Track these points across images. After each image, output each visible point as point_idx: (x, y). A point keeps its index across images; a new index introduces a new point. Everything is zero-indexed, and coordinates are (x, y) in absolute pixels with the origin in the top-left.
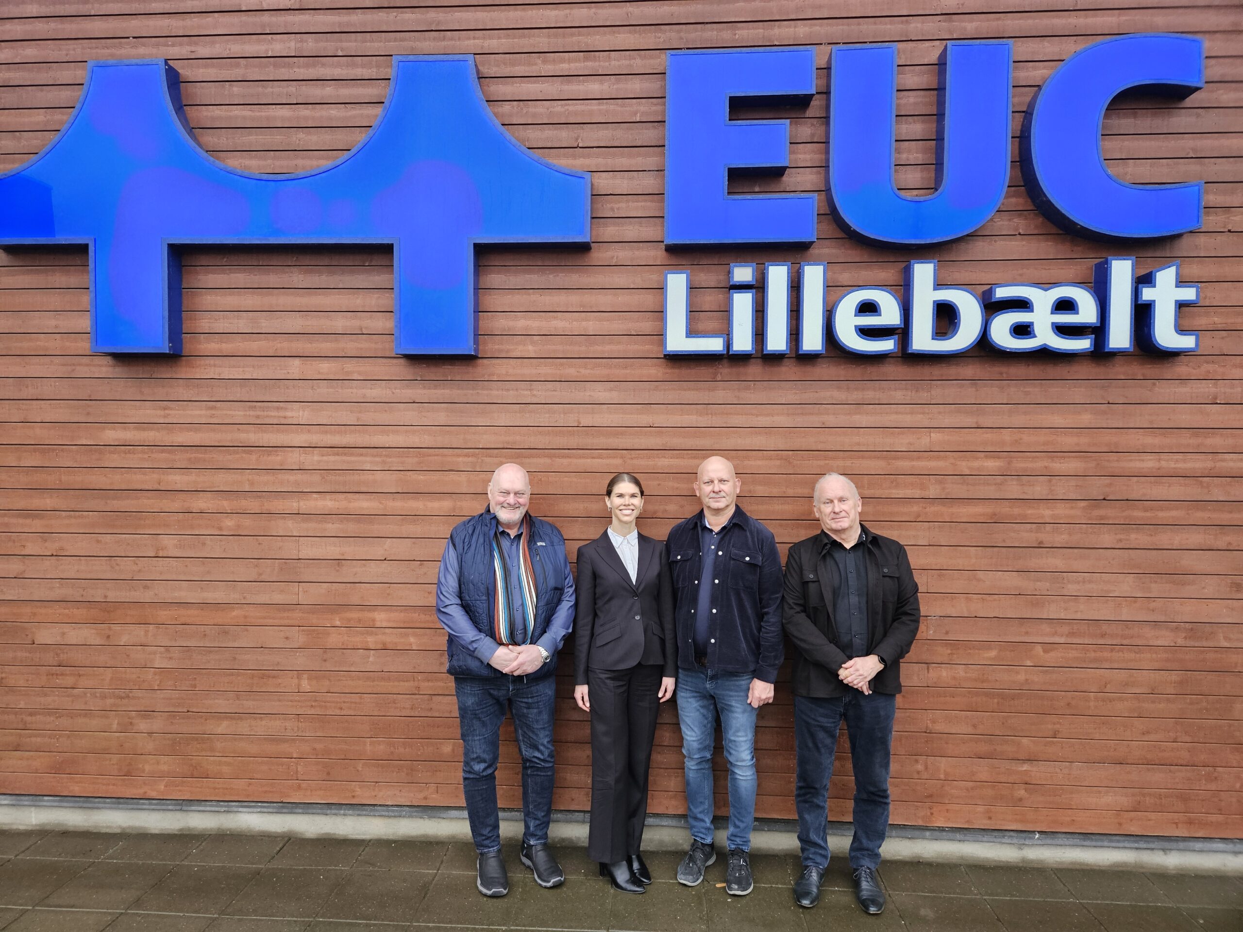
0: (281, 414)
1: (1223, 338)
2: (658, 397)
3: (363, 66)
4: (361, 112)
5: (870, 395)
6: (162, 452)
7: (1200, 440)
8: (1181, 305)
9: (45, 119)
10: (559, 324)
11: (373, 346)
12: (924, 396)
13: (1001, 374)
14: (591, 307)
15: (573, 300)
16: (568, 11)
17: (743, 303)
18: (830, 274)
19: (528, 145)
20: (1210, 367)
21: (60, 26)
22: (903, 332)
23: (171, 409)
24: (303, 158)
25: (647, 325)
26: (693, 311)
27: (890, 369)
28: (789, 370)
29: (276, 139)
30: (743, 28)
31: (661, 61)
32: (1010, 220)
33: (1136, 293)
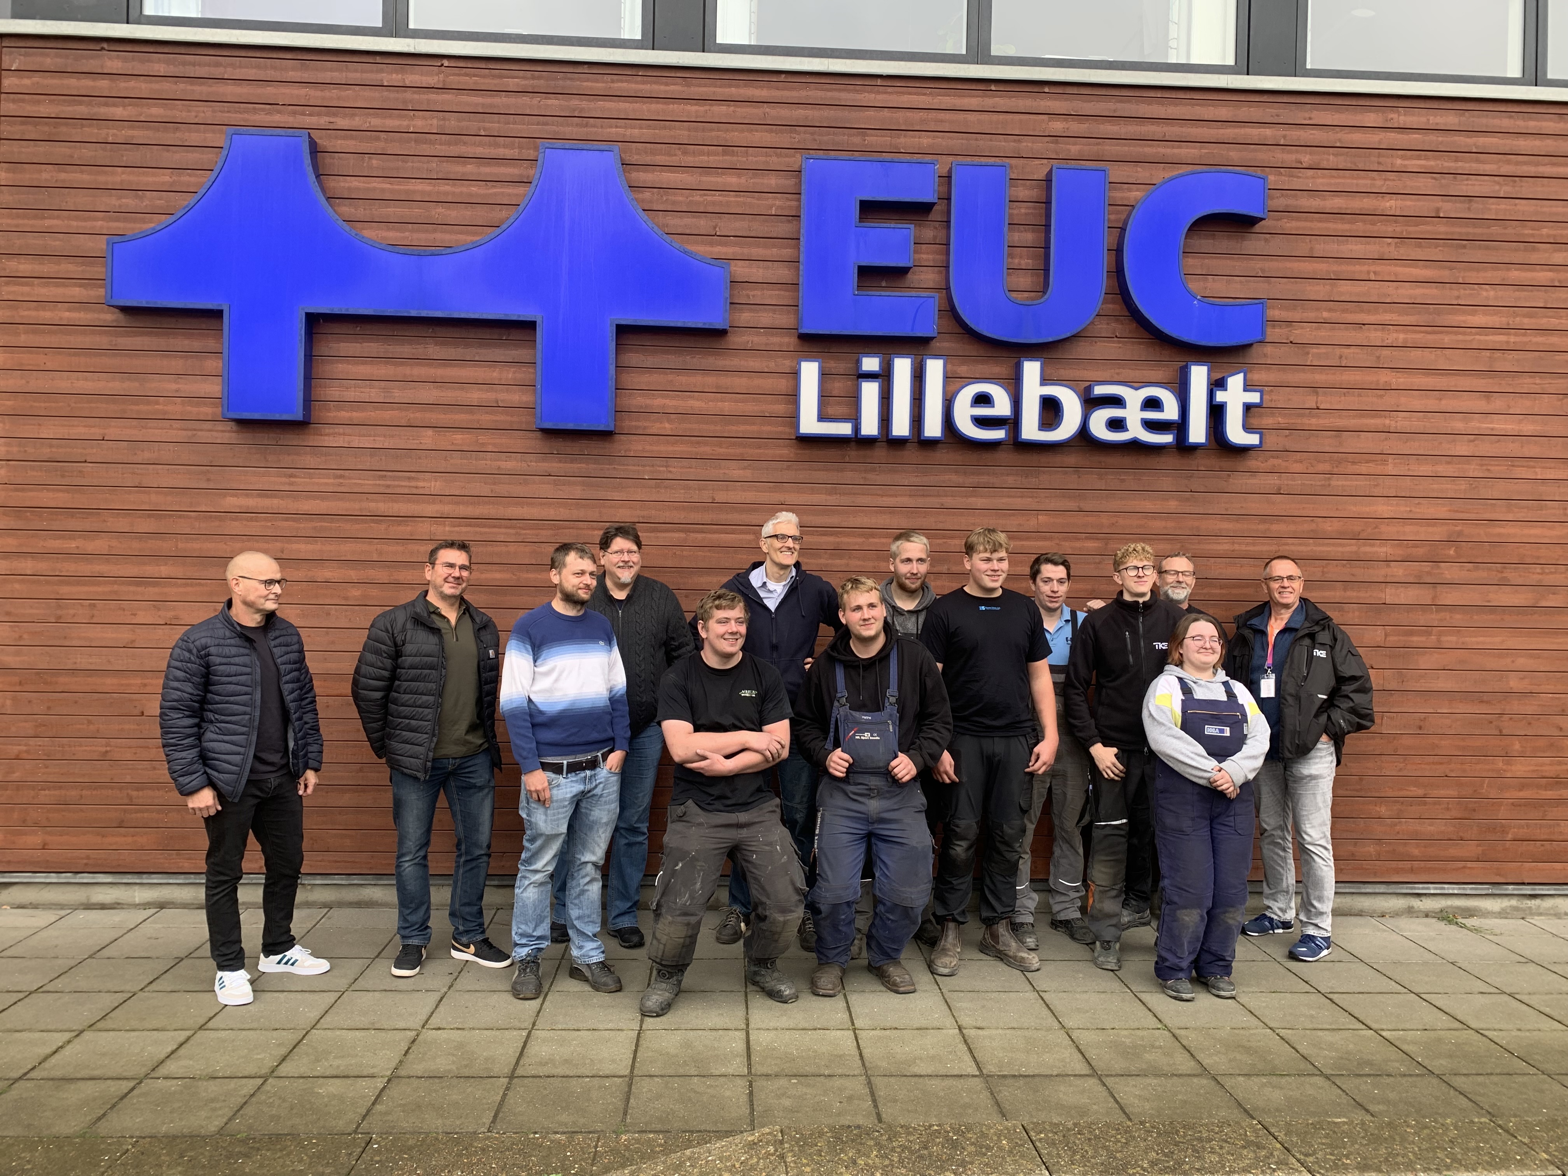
0: (413, 484)
1: (1286, 436)
2: (788, 476)
3: (505, 146)
4: (502, 190)
5: (984, 479)
6: (287, 520)
7: (1266, 526)
8: (1248, 408)
9: (171, 180)
10: (695, 404)
11: (509, 418)
12: (1033, 481)
13: (1100, 462)
14: (727, 388)
15: (710, 381)
16: (707, 108)
17: (870, 391)
18: (949, 366)
19: (666, 231)
20: (1276, 462)
21: (189, 87)
22: (1013, 422)
23: (295, 476)
24: (442, 232)
25: (780, 408)
26: (824, 397)
27: (1001, 456)
28: (911, 454)
29: (415, 212)
30: (872, 135)
31: (795, 160)
32: (1108, 324)
33: (1211, 395)
